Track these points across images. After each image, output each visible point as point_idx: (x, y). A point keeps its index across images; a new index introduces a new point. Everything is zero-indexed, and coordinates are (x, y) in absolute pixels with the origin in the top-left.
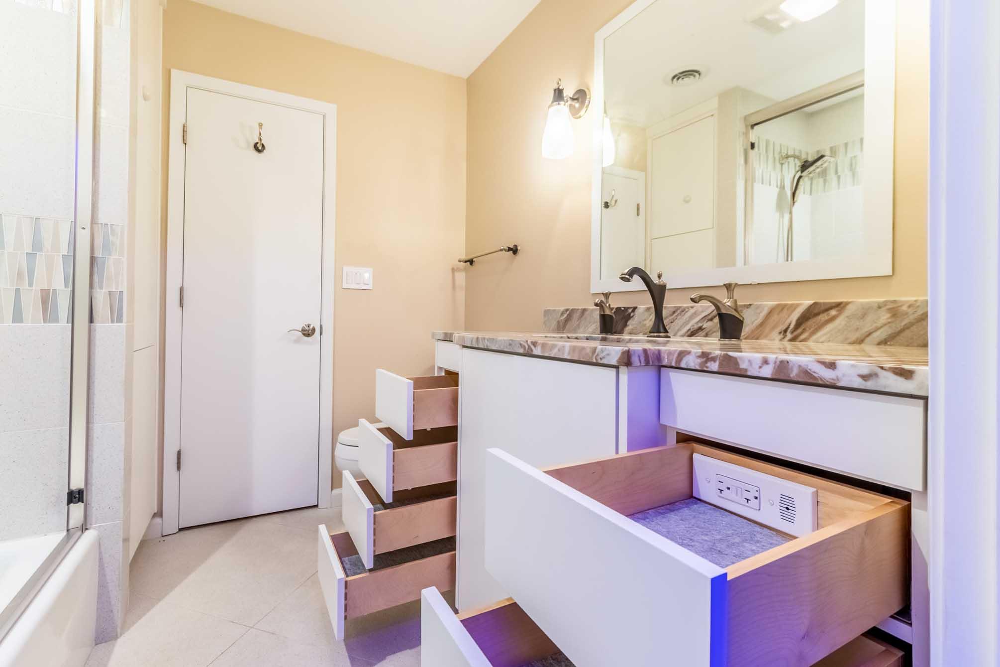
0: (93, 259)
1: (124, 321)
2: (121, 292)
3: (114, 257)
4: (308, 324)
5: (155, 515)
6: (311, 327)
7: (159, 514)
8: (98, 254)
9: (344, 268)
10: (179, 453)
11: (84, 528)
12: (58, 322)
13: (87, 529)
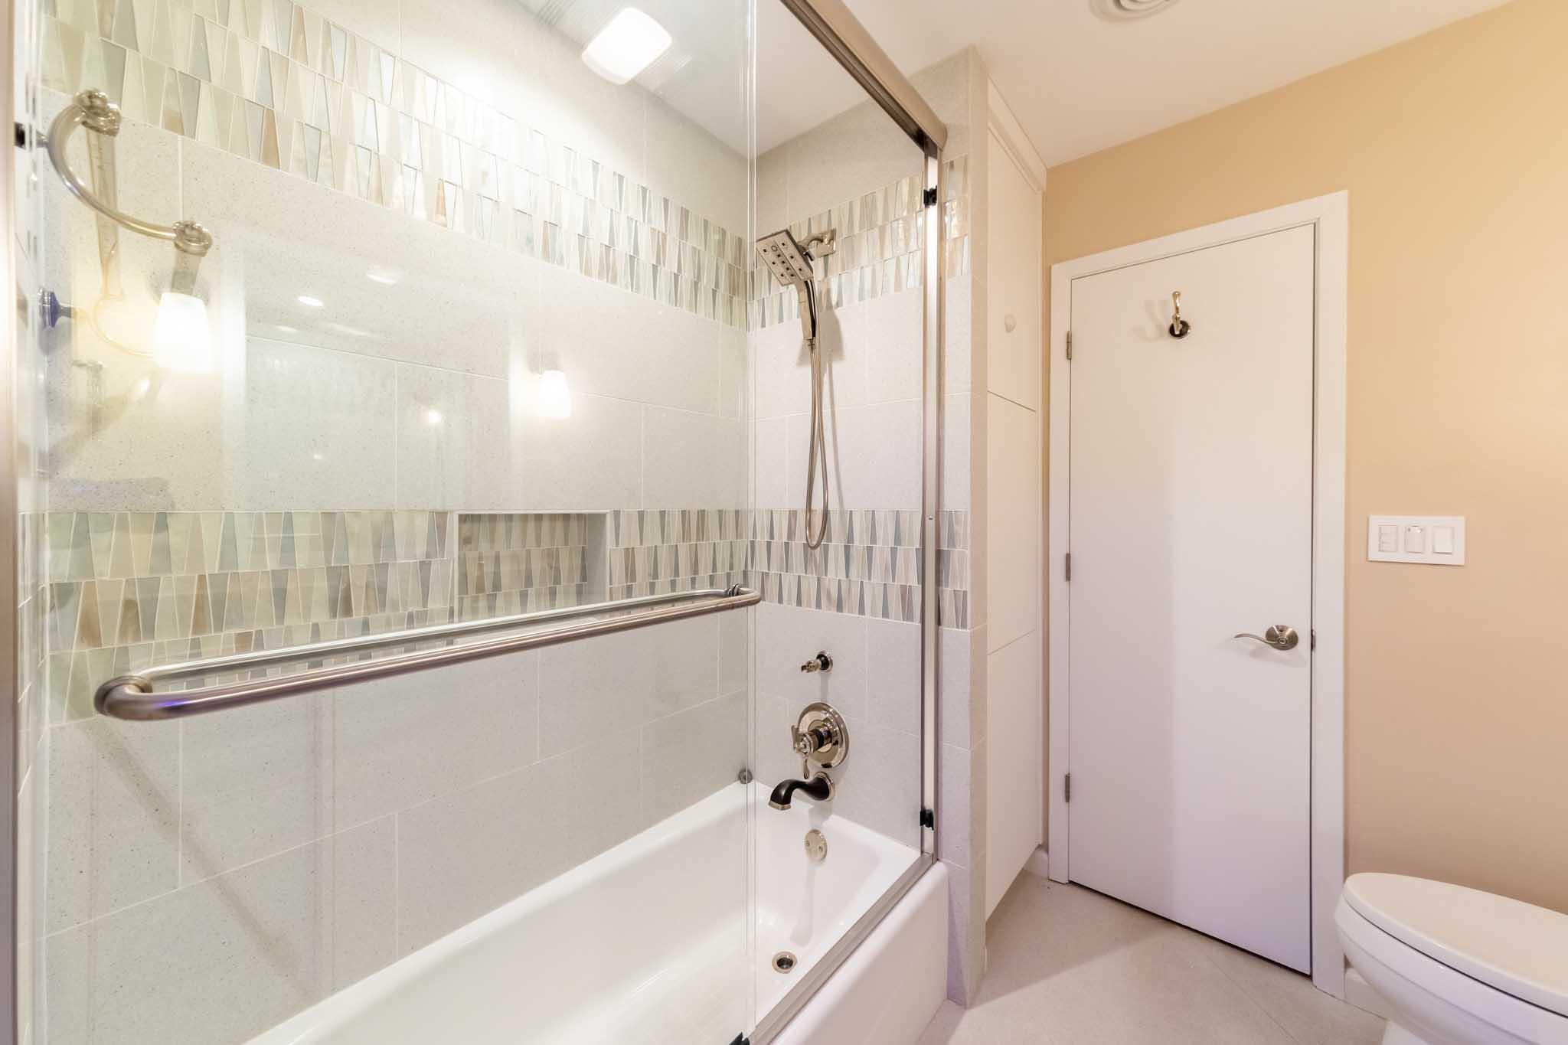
0: (939, 553)
1: (968, 627)
2: (965, 593)
3: (958, 549)
4: (1283, 626)
5: (1039, 847)
6: (1288, 632)
7: (1044, 847)
8: (944, 547)
9: (1372, 517)
10: (1068, 778)
11: (936, 858)
12: (913, 621)
13: (938, 860)
